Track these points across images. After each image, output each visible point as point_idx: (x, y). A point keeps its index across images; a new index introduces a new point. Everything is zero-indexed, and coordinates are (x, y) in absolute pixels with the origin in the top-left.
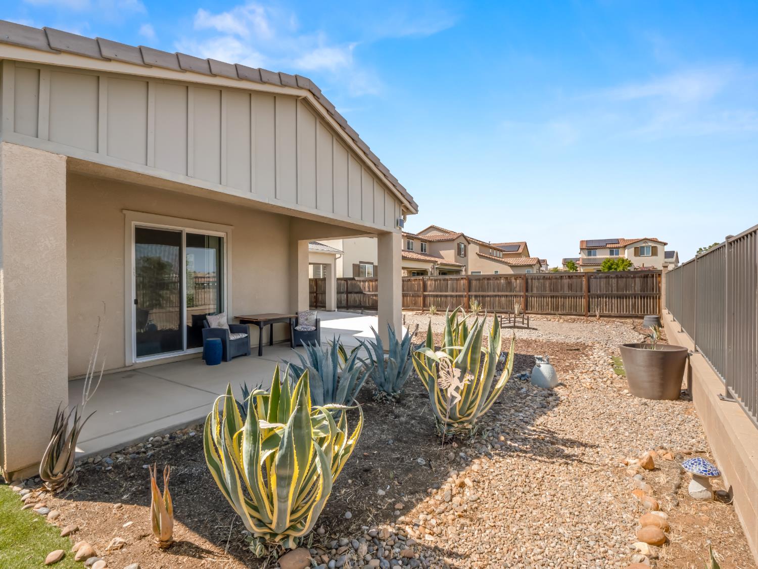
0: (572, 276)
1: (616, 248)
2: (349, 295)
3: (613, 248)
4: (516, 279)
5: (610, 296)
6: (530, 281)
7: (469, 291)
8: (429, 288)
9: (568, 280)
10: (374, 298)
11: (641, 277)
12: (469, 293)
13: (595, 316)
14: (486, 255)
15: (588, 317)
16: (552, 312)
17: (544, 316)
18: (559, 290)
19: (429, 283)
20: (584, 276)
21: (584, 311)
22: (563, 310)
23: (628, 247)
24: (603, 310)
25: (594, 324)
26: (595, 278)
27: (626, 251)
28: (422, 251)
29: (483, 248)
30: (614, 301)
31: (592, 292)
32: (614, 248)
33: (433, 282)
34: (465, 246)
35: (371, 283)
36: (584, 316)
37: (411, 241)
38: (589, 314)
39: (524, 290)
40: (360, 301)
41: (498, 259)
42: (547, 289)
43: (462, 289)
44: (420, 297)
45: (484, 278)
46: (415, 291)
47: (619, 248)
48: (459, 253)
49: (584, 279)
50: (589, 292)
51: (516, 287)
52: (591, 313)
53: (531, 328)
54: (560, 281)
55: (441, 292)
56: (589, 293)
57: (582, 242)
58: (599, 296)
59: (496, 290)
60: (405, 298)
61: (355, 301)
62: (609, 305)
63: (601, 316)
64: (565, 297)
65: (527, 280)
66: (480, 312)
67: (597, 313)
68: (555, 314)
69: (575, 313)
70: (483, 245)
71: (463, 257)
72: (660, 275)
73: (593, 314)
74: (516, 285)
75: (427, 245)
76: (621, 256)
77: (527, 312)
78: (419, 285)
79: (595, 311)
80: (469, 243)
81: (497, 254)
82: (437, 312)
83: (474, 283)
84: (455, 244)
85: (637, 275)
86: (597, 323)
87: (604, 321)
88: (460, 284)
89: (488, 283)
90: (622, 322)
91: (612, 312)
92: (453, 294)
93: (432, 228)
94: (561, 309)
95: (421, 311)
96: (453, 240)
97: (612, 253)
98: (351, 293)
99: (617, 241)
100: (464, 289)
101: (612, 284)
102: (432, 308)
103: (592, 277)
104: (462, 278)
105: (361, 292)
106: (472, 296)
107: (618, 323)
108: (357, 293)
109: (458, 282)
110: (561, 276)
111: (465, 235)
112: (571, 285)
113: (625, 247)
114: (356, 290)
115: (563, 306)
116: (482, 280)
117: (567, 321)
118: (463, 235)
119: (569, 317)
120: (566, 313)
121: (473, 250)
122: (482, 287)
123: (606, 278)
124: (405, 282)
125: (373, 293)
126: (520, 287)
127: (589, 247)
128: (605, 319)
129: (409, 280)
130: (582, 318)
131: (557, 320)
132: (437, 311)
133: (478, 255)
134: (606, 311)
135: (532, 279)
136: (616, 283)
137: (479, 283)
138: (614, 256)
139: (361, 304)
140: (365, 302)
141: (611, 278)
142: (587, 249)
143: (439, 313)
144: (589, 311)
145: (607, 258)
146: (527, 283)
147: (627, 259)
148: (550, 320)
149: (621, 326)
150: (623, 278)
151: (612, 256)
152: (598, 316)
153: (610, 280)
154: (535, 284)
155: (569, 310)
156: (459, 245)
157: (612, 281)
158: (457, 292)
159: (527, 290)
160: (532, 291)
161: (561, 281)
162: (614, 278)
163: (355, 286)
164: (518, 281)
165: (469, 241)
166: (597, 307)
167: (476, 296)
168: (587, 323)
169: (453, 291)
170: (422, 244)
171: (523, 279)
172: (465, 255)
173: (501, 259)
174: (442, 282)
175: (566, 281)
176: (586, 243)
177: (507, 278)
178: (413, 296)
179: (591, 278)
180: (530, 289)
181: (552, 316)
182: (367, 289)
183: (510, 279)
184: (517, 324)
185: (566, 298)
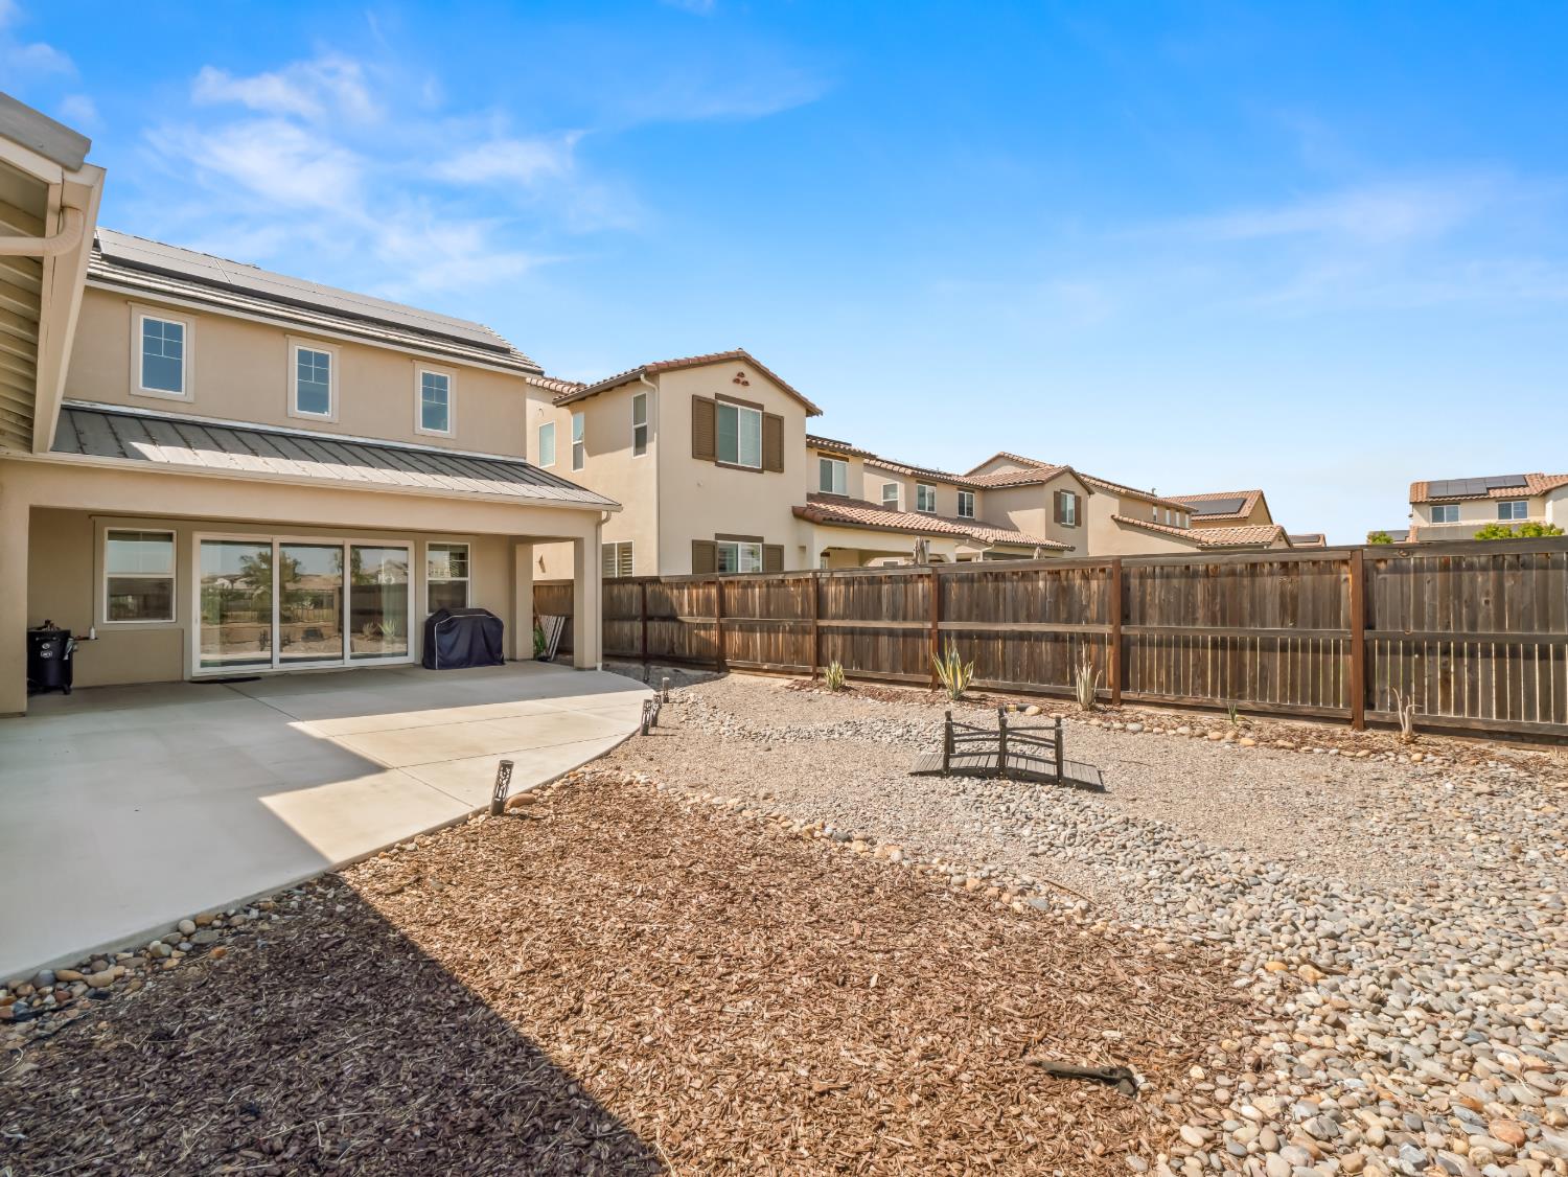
0: (1297, 563)
1: (1519, 497)
2: (649, 624)
3: (1507, 498)
4: (1086, 578)
5: (1466, 648)
6: (1134, 582)
7: (941, 618)
8: (832, 608)
9: (1278, 580)
10: (702, 633)
12: (943, 626)
13: (1395, 726)
14: (1137, 522)
15: (1366, 726)
16: (1218, 701)
17: (1186, 715)
18: (1247, 618)
19: (832, 590)
20: (1345, 562)
21: (1349, 705)
22: (1263, 698)
23: (1554, 493)
24: (1433, 702)
25: (1385, 767)
26: (1397, 569)
27: (1550, 505)
28: (961, 511)
29: (1131, 504)
30: (1486, 671)
31: (1384, 626)
32: (1513, 498)
33: (843, 587)
34: (1078, 500)
35: (694, 591)
36: (1349, 722)
37: (928, 489)
38: (1368, 716)
39: (1116, 616)
40: (672, 641)
41: (1170, 530)
42: (1200, 613)
43: (921, 611)
44: (810, 633)
45: (985, 574)
46: (796, 616)
47: (1526, 497)
48: (1059, 516)
49: (1346, 574)
50: (1370, 626)
51: (1088, 606)
52: (1381, 712)
53: (1068, 783)
54: (1246, 581)
55: (863, 618)
56: (1367, 633)
57: (1416, 486)
58: (1412, 646)
59: (1023, 614)
60: (772, 636)
61: (661, 642)
62: (1459, 683)
63: (1418, 729)
64: (1268, 647)
65: (1125, 578)
66: (970, 689)
67: (1404, 716)
68: (1224, 710)
69: (1308, 707)
70: (1129, 496)
71: (1072, 527)
73: (1388, 719)
74: (1089, 597)
75: (976, 498)
76: (1532, 519)
77: (1123, 695)
78: (805, 596)
79: (1394, 708)
80: (1090, 493)
81: (1173, 519)
82: (847, 683)
83: (954, 590)
84: (1048, 493)
86: (1402, 759)
87: (1436, 753)
88: (914, 595)
89: (997, 590)
90: (1524, 765)
91: (1473, 710)
92: (895, 625)
93: (1001, 459)
94: (1254, 690)
95: (810, 678)
96: (1042, 484)
97: (1504, 512)
98: (651, 618)
99: (1522, 481)
100: (926, 611)
101: (1473, 596)
102: (834, 669)
103: (1382, 566)
104: (920, 576)
105: (672, 617)
106: (948, 634)
107: (1504, 769)
108: (664, 619)
109: (910, 586)
110: (1254, 565)
111: (1077, 470)
112: (1294, 598)
113: (1545, 494)
114: (664, 612)
115: (1264, 679)
116: (980, 580)
117: (1269, 742)
118: (1070, 471)
119: (1283, 724)
120: (1271, 709)
121: (1100, 509)
122: (978, 606)
123: (1445, 568)
124: (772, 590)
125: (699, 620)
126: (1101, 603)
127: (1436, 500)
128: (1442, 740)
129: (783, 581)
130: (1338, 729)
131: (1230, 735)
132: (848, 678)
133: (1117, 521)
134: (1446, 707)
135: (1142, 576)
136: (1490, 586)
137: (971, 589)
138: (1513, 521)
139: (673, 649)
140: (682, 646)
141: (1471, 567)
142: (1431, 504)
143: (854, 684)
144: (1370, 707)
145: (1490, 526)
146: (1125, 590)
147: (1552, 527)
148: (1202, 735)
149: (1518, 784)
150: (1526, 566)
151: (1505, 522)
152: (1406, 729)
153: (1466, 576)
154: (1153, 594)
155: (1283, 697)
156: (1058, 498)
157: (1473, 581)
158: (905, 619)
159: (1125, 618)
160: (1142, 620)
161: (1253, 583)
162: (1484, 569)
163: (662, 599)
164: (1094, 584)
165: (1088, 486)
166: (1407, 691)
167: (961, 635)
168: (1353, 758)
169: (894, 618)
170: (961, 497)
171: (1111, 576)
172: (1078, 522)
173: (1184, 533)
174: (865, 587)
175: (1271, 584)
176: (1429, 488)
177: (1058, 572)
178: (791, 631)
179: (1378, 571)
180: (1135, 614)
181: (1216, 718)
182: (686, 609)
183: (1067, 579)
184: (1011, 763)
185: (1274, 651)
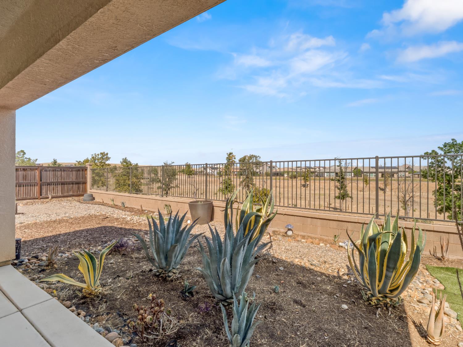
0: (26, 169)
5: (57, 184)
9: (23, 172)
11: (76, 171)
13: (48, 198)
15: (41, 199)
20: (36, 169)
21: (37, 195)
25: (49, 204)
26: (46, 171)
30: (60, 187)
31: (43, 181)
36: (37, 199)
38: (41, 197)
49: (37, 172)
50: (41, 181)
52: (44, 196)
58: (49, 184)
62: (55, 189)
63: (52, 198)
67: (49, 196)
69: (29, 197)
72: (86, 170)
73: (46, 197)
79: (47, 195)
85: (74, 170)
86: (51, 203)
87: (57, 201)
101: (57, 175)
103: (43, 170)
112: (26, 176)
115: (18, 193)
123: (53, 171)
136: (60, 174)
141: (57, 171)
144: (41, 195)
150: (65, 171)
152: (50, 198)
153: (57, 172)
155: (23, 196)
157: (58, 173)
162: (59, 171)
175: (21, 173)
185: (21, 186)
